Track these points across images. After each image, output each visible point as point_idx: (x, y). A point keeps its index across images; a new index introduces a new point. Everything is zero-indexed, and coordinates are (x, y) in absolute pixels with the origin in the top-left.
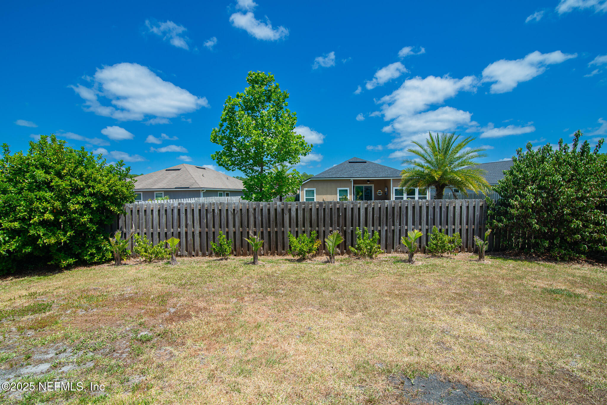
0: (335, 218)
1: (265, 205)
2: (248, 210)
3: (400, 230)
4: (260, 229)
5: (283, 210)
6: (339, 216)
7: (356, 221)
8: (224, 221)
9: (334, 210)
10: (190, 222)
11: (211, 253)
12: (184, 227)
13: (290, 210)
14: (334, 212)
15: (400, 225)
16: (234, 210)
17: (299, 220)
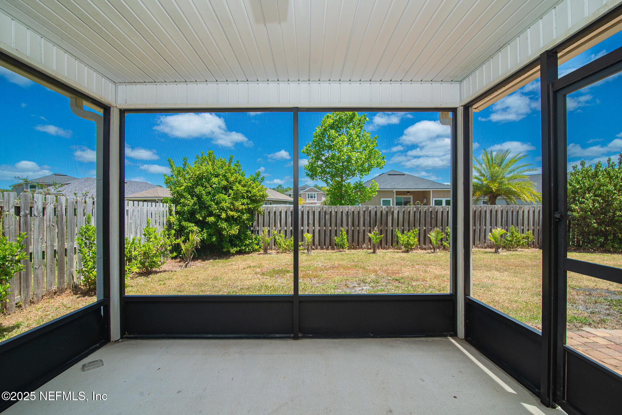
0: (428, 219)
1: (373, 208)
2: (359, 212)
3: (480, 230)
4: (368, 228)
5: (387, 212)
6: (431, 218)
7: (445, 222)
8: (339, 221)
9: (428, 213)
10: (311, 222)
11: (328, 247)
12: (306, 225)
13: (393, 212)
14: (428, 214)
15: (480, 225)
16: (348, 212)
17: (400, 220)
